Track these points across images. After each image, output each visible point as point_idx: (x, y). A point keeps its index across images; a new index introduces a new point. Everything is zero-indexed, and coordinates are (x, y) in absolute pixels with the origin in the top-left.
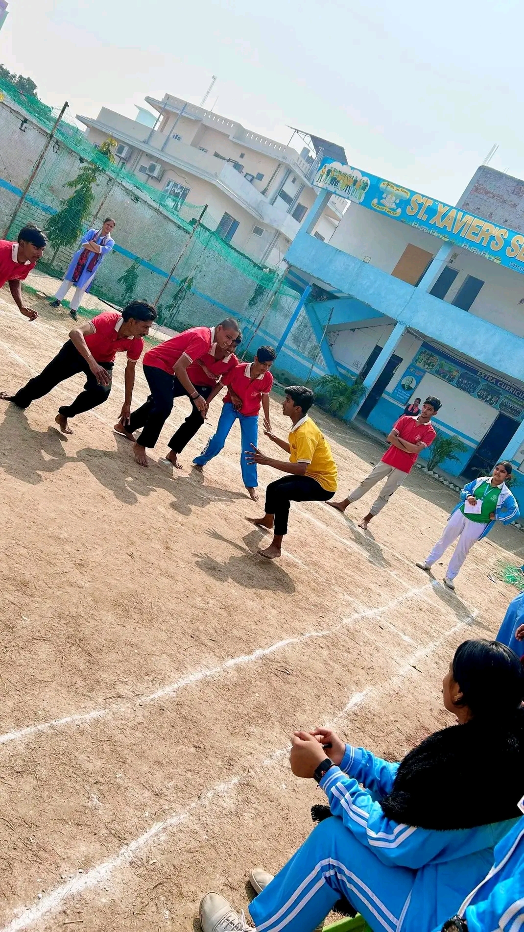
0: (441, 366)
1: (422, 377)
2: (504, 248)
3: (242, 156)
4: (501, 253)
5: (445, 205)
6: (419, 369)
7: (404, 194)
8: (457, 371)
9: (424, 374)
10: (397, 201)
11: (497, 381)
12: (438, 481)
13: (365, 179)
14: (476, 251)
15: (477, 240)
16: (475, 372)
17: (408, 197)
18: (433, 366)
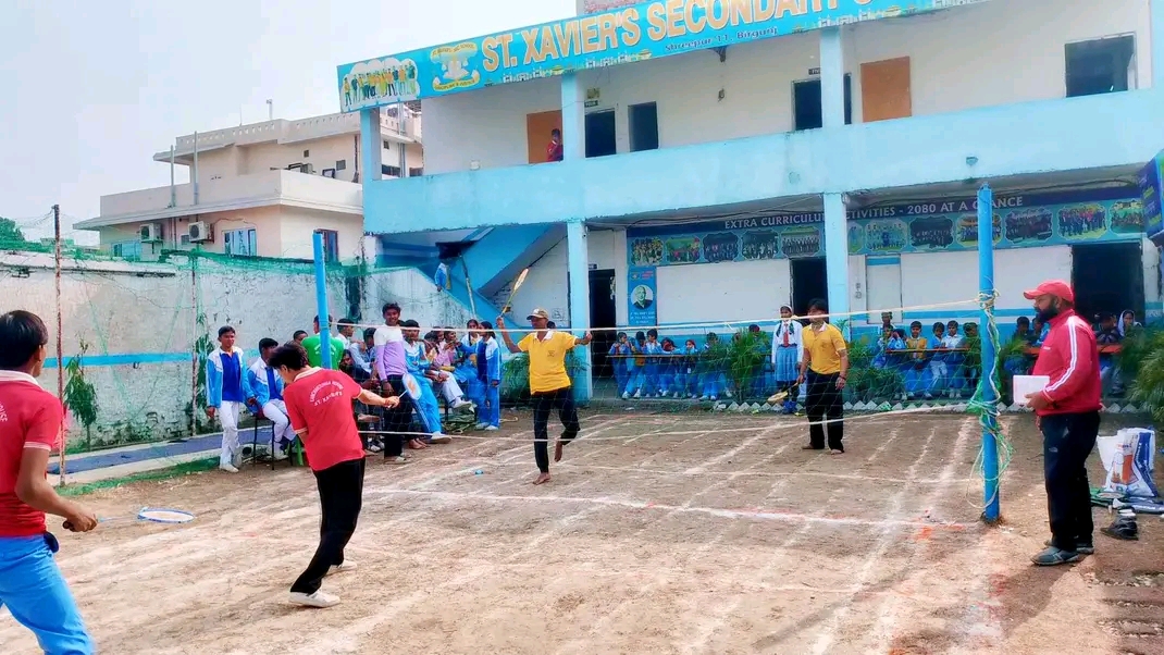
0: (671, 248)
1: (655, 278)
2: (644, 32)
3: (306, 154)
4: (644, 41)
5: (529, 28)
6: (644, 269)
7: (467, 50)
8: (696, 240)
9: (655, 273)
10: (466, 64)
11: (758, 220)
12: (764, 412)
13: (406, 62)
14: (612, 61)
15: (600, 46)
16: (719, 226)
17: (476, 49)
18: (659, 254)
